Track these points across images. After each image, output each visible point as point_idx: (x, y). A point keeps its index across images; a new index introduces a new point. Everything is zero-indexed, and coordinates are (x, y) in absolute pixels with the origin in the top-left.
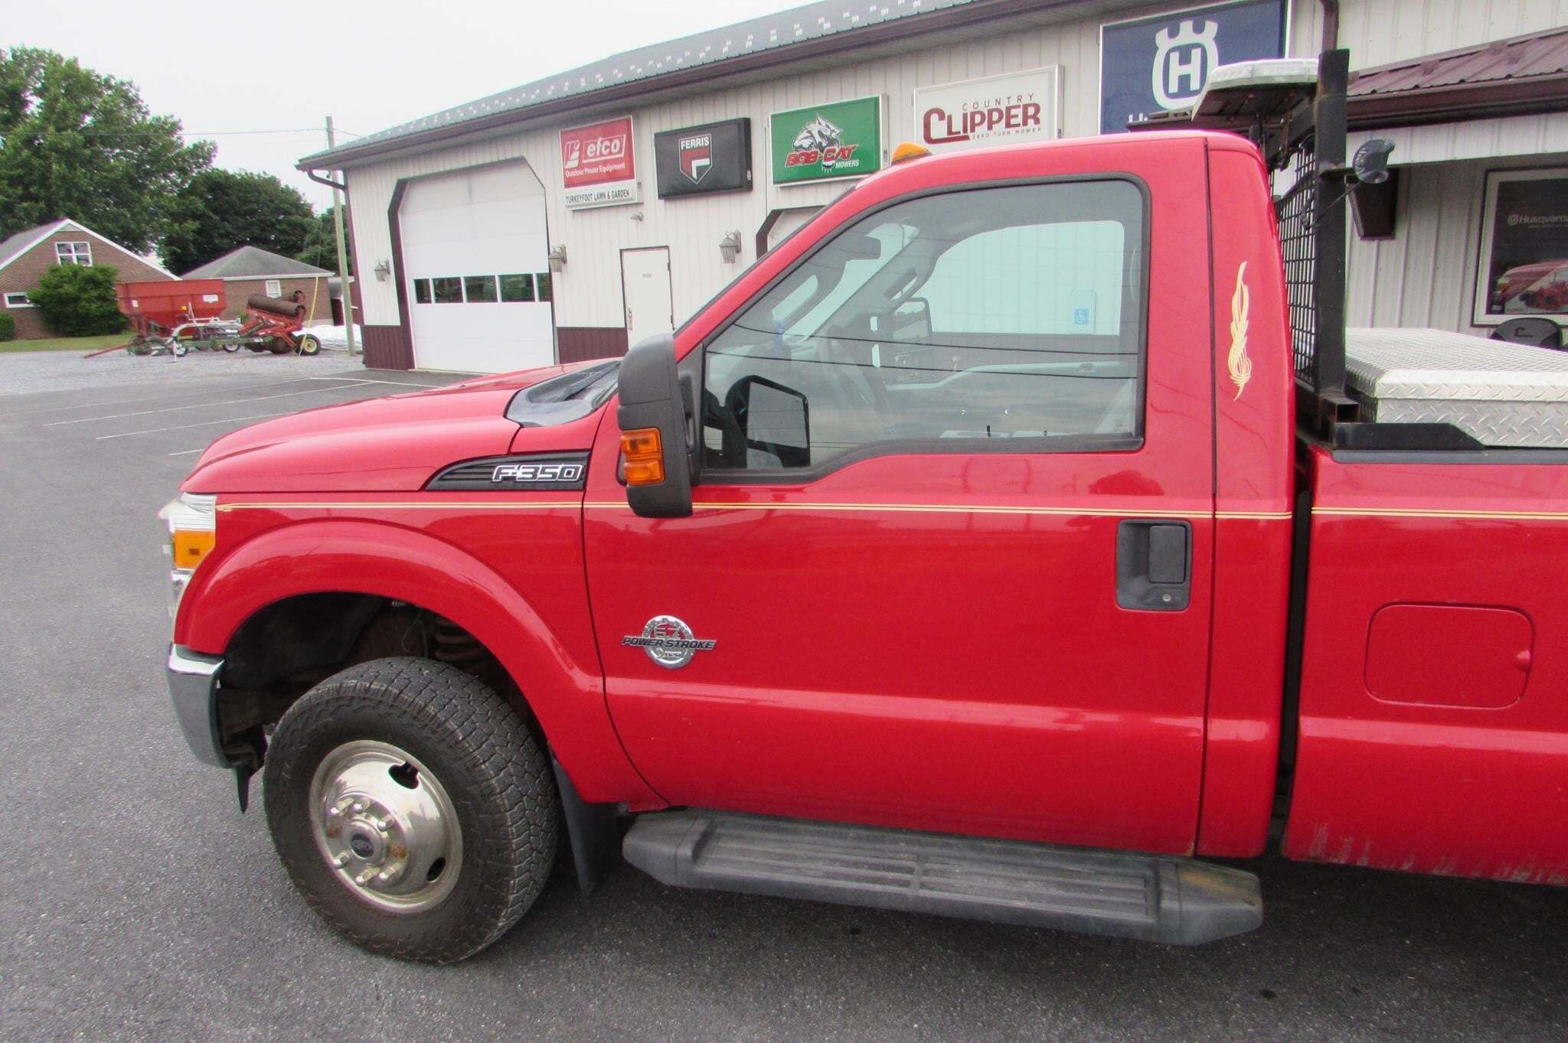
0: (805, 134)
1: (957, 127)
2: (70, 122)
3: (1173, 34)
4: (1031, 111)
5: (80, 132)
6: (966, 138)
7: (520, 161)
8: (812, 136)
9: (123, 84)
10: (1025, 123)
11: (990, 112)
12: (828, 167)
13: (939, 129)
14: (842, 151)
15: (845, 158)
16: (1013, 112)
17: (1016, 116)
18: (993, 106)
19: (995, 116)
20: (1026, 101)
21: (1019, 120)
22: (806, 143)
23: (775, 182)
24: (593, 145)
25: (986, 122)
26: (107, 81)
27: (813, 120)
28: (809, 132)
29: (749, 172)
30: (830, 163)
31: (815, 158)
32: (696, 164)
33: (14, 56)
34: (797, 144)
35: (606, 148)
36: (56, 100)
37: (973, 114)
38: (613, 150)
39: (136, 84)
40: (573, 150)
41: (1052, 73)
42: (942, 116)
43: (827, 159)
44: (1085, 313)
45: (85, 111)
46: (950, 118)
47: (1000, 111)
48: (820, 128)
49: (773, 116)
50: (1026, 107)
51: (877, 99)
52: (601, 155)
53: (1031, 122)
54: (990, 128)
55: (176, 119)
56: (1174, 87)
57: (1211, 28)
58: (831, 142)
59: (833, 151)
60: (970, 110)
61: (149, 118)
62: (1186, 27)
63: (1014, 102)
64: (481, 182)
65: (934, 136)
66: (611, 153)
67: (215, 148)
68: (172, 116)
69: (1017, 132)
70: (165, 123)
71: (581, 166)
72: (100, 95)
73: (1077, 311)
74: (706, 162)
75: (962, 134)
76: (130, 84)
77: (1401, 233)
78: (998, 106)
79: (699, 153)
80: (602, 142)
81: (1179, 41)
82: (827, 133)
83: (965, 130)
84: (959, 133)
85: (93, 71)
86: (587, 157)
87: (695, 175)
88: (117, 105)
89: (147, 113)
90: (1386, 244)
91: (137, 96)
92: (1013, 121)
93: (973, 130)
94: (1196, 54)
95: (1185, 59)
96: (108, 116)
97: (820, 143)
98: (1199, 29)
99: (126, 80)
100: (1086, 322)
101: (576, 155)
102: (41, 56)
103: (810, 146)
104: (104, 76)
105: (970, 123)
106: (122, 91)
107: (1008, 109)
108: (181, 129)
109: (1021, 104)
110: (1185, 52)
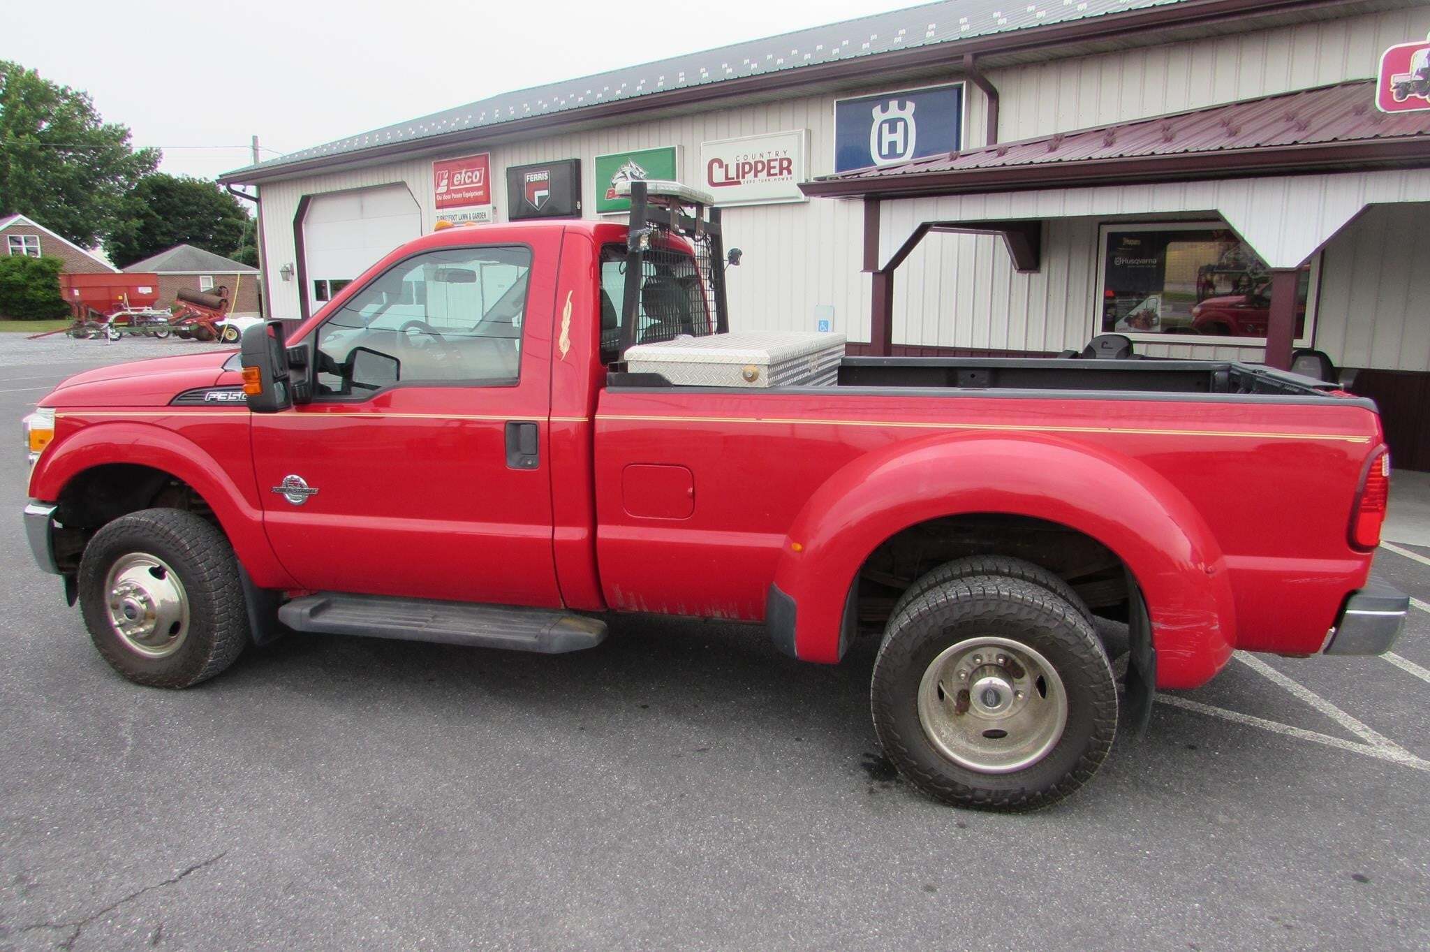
0: (620, 174)
1: (732, 174)
2: (27, 126)
3: (885, 109)
4: (785, 164)
5: (37, 136)
6: (739, 183)
7: (402, 185)
8: (626, 175)
9: (78, 94)
10: (781, 173)
11: (756, 163)
13: (719, 176)
16: (772, 164)
17: (774, 167)
18: (757, 159)
19: (760, 167)
20: (781, 155)
21: (777, 171)
22: (622, 181)
23: (598, 212)
24: (458, 175)
25: (753, 171)
26: (64, 91)
27: (627, 163)
28: (623, 173)
29: (579, 203)
32: (538, 193)
34: (615, 181)
35: (469, 177)
36: (16, 107)
37: (744, 164)
38: (475, 180)
39: (89, 95)
40: (444, 179)
41: (800, 136)
42: (721, 166)
44: (826, 323)
45: (43, 118)
46: (727, 166)
47: (763, 163)
48: (633, 169)
49: (596, 158)
50: (781, 160)
51: (674, 149)
52: (465, 184)
53: (785, 172)
54: (756, 176)
55: (126, 127)
56: (885, 151)
57: (911, 106)
58: (641, 180)
60: (741, 161)
61: (101, 126)
62: (893, 104)
63: (773, 156)
64: (371, 200)
65: (715, 180)
66: (472, 182)
67: (161, 154)
68: (122, 125)
69: (775, 179)
70: (116, 131)
71: (448, 192)
72: (57, 103)
73: (820, 322)
74: (545, 193)
75: (735, 180)
76: (85, 94)
77: (1044, 268)
78: (761, 159)
79: (540, 185)
80: (466, 171)
81: (888, 115)
82: (637, 174)
83: (738, 177)
84: (733, 178)
85: (52, 82)
86: (452, 185)
87: (536, 203)
88: (72, 113)
89: (99, 121)
90: (1034, 276)
91: (90, 105)
92: (772, 171)
93: (743, 177)
94: (900, 125)
95: (893, 130)
96: (63, 122)
98: (902, 107)
99: (81, 91)
101: (446, 182)
102: (3, 66)
104: (61, 87)
105: (742, 171)
106: (78, 100)
107: (769, 161)
108: (130, 136)
109: (778, 158)
110: (893, 124)
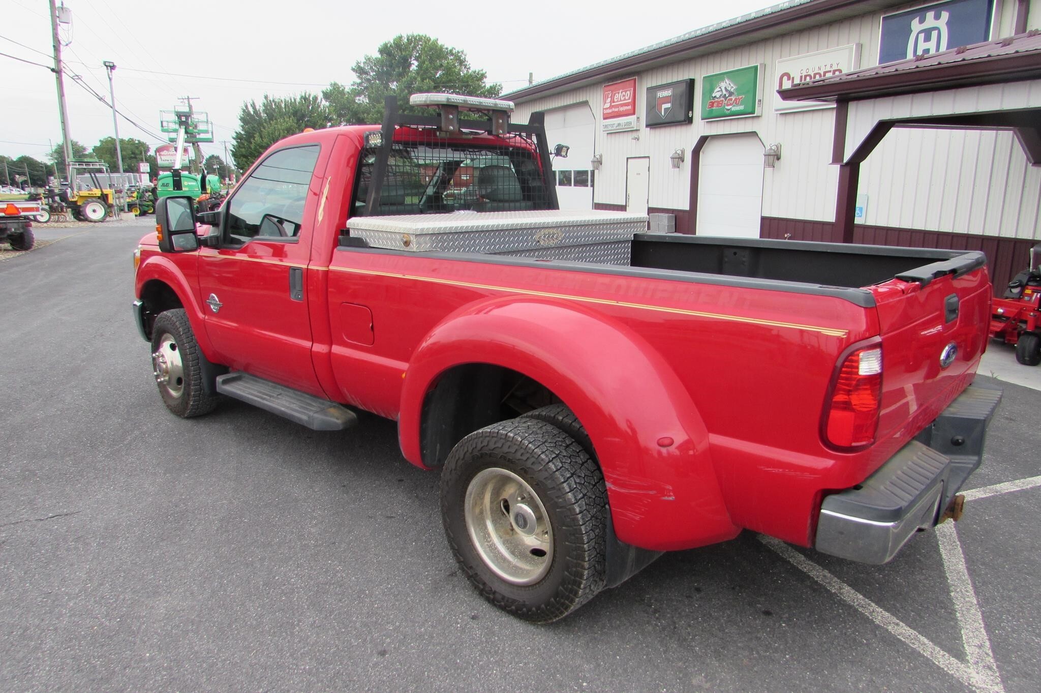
0: (718, 89)
3: (922, 21)
5: (434, 81)
7: (585, 103)
8: (722, 90)
9: (458, 52)
12: (728, 110)
14: (736, 100)
15: (737, 104)
20: (835, 68)
22: (718, 95)
24: (617, 94)
26: (451, 51)
27: (723, 80)
29: (690, 112)
30: (728, 107)
31: (722, 104)
32: (665, 106)
33: (408, 39)
34: (713, 95)
35: (624, 96)
36: (424, 62)
37: (806, 76)
38: (627, 98)
39: (465, 53)
40: (608, 98)
42: (789, 78)
43: (728, 105)
45: (437, 69)
46: (793, 78)
48: (726, 85)
50: (834, 72)
51: (756, 68)
52: (621, 101)
55: (484, 72)
57: (945, 16)
58: (731, 94)
59: (731, 99)
60: (804, 74)
61: (470, 71)
62: (930, 15)
63: (828, 69)
64: (572, 114)
66: (625, 100)
67: (502, 88)
68: (482, 70)
70: (478, 74)
71: (611, 107)
72: (446, 58)
74: (669, 105)
76: (462, 52)
78: (819, 72)
79: (665, 100)
80: (622, 93)
81: (925, 26)
82: (729, 89)
85: (444, 46)
86: (614, 102)
87: (663, 114)
88: (454, 65)
89: (469, 68)
94: (934, 34)
95: (927, 39)
96: (449, 70)
97: (725, 95)
98: (937, 17)
99: (460, 50)
101: (609, 100)
102: (420, 39)
103: (720, 97)
104: (450, 48)
106: (458, 56)
108: (486, 77)
109: (832, 70)
110: (927, 33)
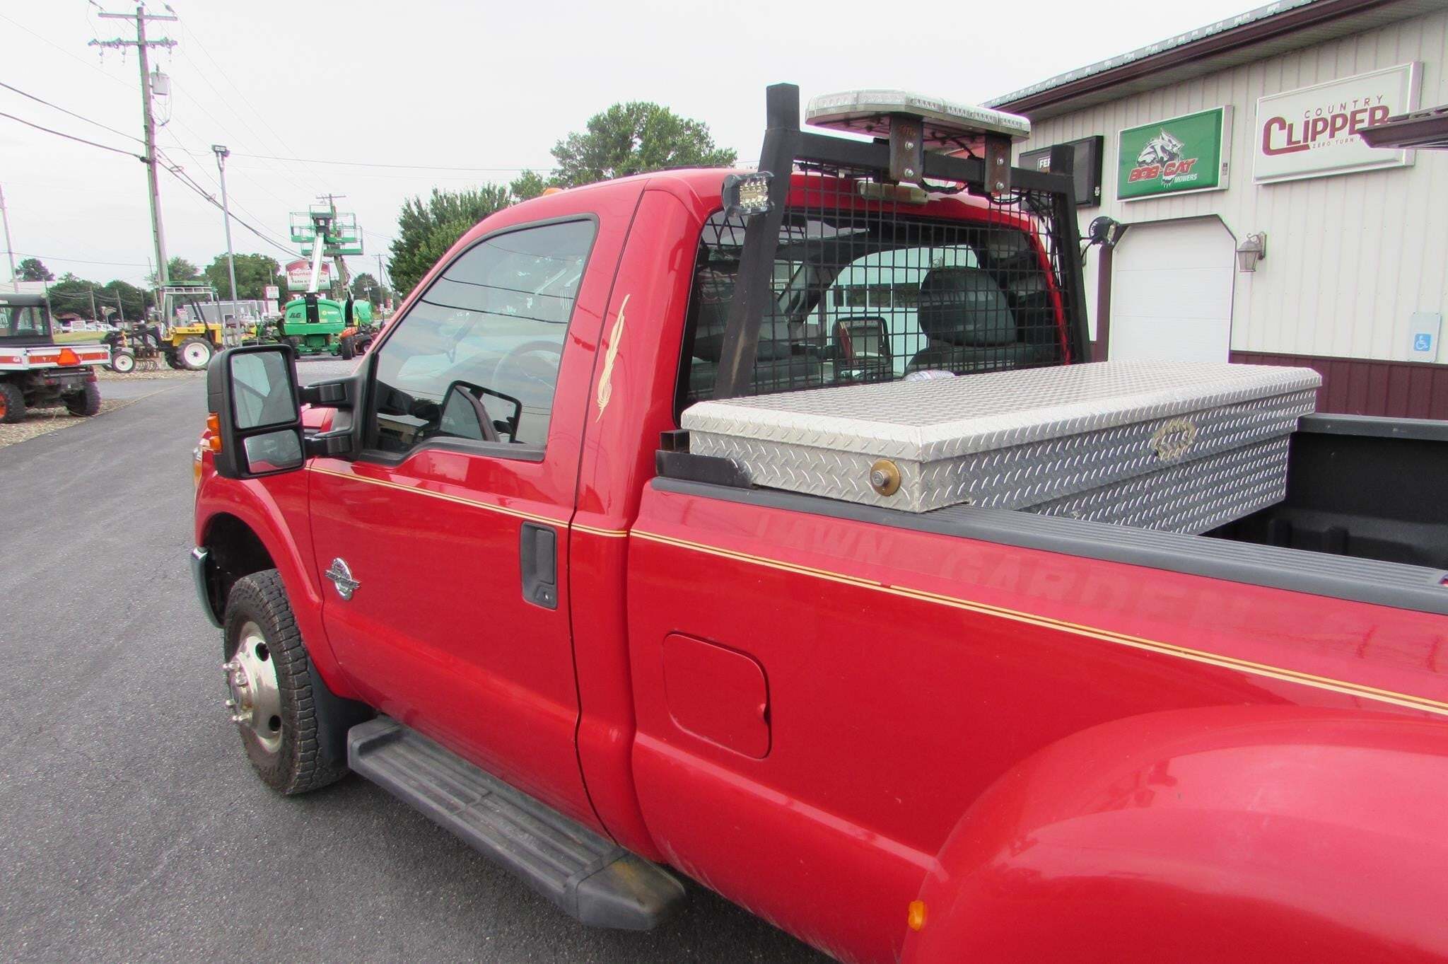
0: (1148, 150)
1: (1298, 135)
2: (657, 157)
4: (1381, 114)
6: (1306, 147)
8: (1155, 151)
9: (698, 125)
11: (1334, 118)
12: (1166, 182)
14: (1182, 165)
15: (1183, 172)
16: (1359, 117)
17: (1362, 121)
18: (1337, 112)
19: (1339, 122)
20: (1375, 103)
22: (1149, 159)
23: (1120, 198)
25: (1329, 130)
26: (688, 123)
27: (1157, 135)
28: (1153, 147)
29: (1097, 189)
30: (1167, 178)
31: (1156, 173)
33: (628, 110)
34: (1140, 159)
36: (650, 140)
37: (1315, 122)
41: (1405, 72)
42: (1282, 127)
43: (1167, 174)
46: (1291, 126)
47: (1344, 117)
48: (1162, 142)
49: (1123, 133)
50: (1373, 110)
54: (1332, 135)
58: (1172, 156)
59: (1173, 165)
60: (1312, 117)
63: (1360, 106)
65: (1273, 147)
72: (681, 134)
73: (1417, 337)
75: (1302, 144)
76: (703, 125)
78: (1343, 112)
82: (1169, 148)
83: (1306, 139)
84: (1299, 142)
88: (691, 142)
91: (707, 133)
92: (1358, 127)
93: (1314, 139)
96: (684, 151)
97: (1162, 158)
99: (701, 122)
100: (1427, 350)
102: (645, 108)
103: (1152, 161)
104: (686, 120)
105: (1312, 130)
106: (697, 130)
107: (1354, 114)
109: (1368, 107)
